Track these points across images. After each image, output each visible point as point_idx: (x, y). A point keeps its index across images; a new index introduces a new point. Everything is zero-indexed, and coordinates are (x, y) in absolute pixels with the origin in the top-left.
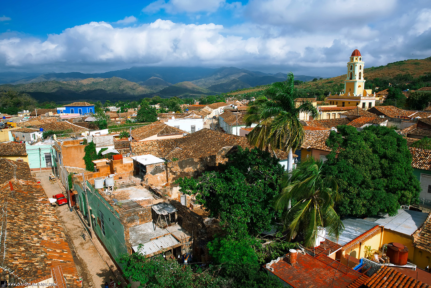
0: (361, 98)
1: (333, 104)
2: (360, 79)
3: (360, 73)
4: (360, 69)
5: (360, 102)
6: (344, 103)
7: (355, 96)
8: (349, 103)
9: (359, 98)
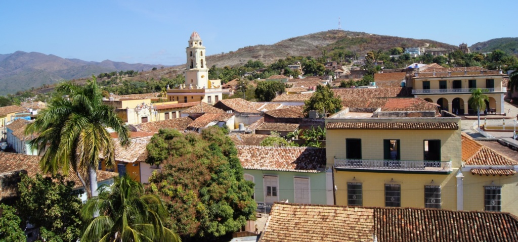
0: (206, 91)
1: (174, 100)
2: (202, 67)
3: (202, 60)
4: (202, 55)
5: (204, 95)
6: (186, 98)
7: (198, 88)
8: (192, 97)
9: (203, 91)
